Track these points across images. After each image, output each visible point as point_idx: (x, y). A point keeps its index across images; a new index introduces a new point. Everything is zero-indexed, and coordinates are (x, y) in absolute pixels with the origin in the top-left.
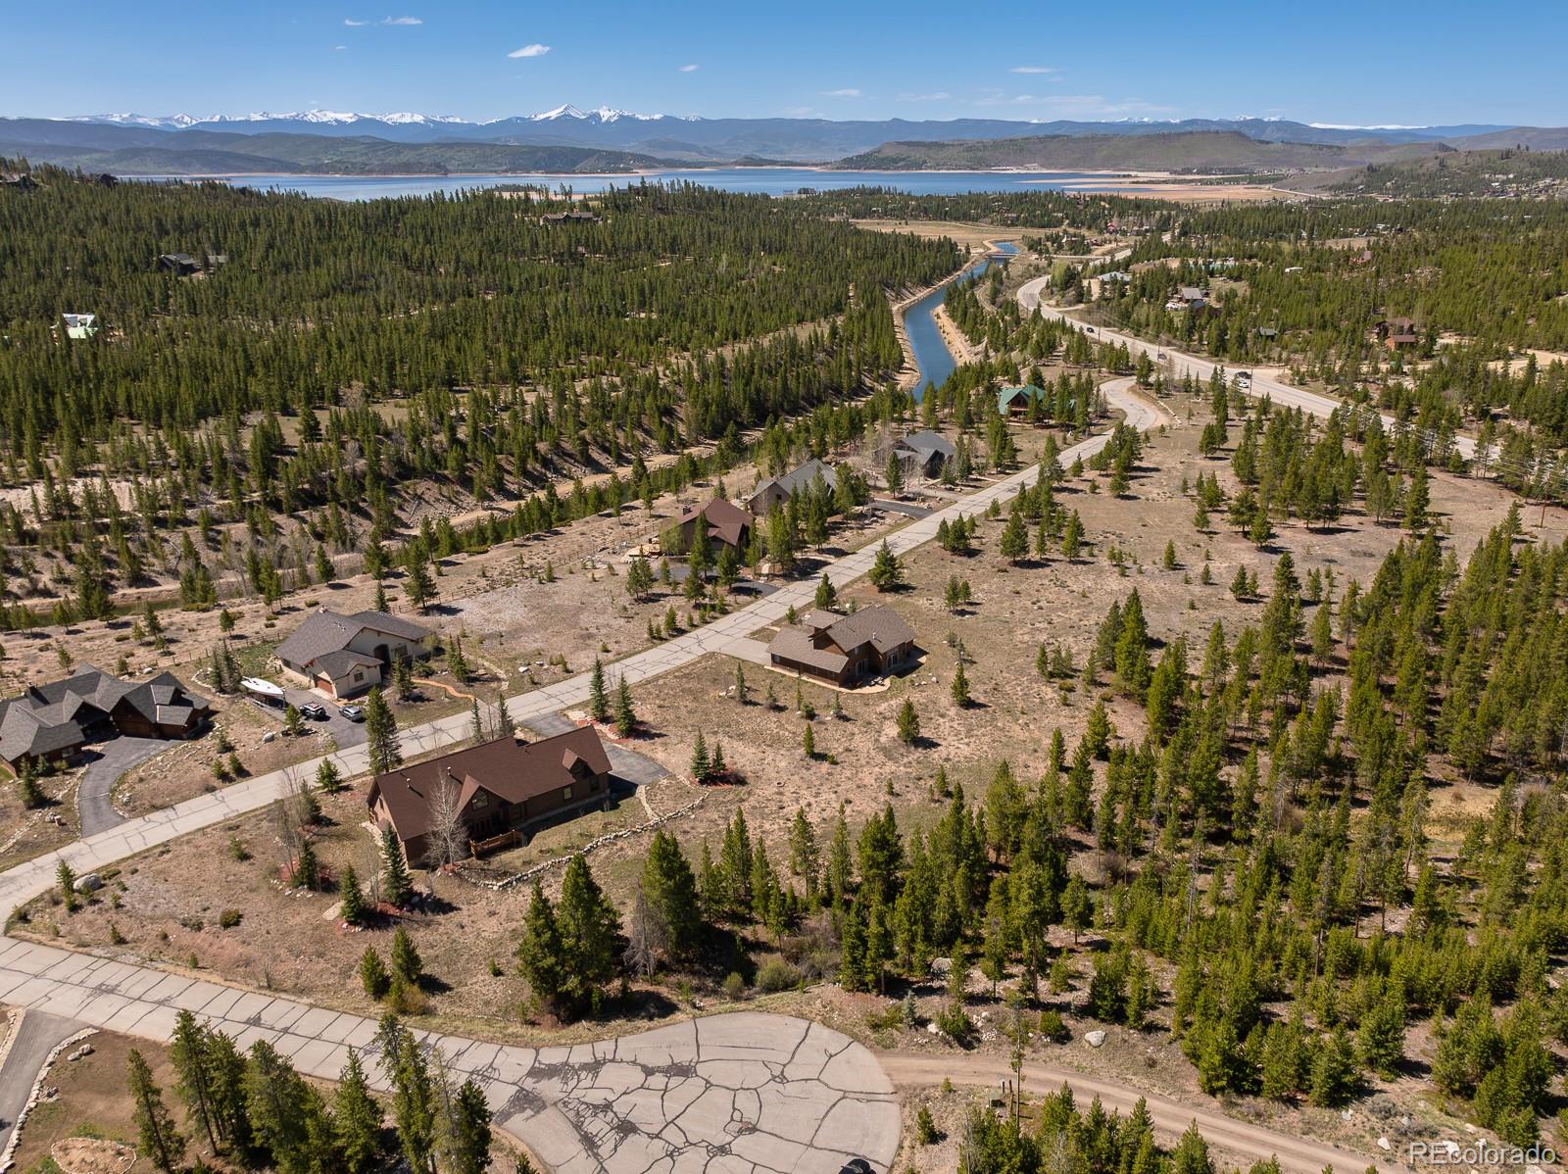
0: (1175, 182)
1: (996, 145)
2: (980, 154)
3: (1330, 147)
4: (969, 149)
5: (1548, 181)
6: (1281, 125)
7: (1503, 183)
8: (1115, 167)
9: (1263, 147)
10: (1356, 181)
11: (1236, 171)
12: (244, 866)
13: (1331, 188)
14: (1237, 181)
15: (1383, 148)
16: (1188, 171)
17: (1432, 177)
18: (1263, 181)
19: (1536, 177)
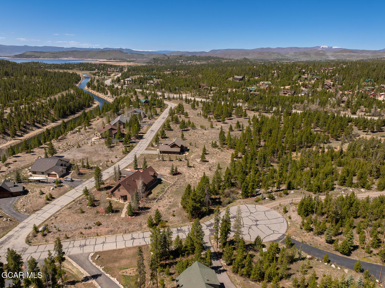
0: (109, 61)
1: (60, 53)
2: (55, 55)
3: (141, 54)
4: (52, 53)
5: (190, 61)
6: (126, 49)
7: (182, 62)
8: (92, 58)
9: (127, 54)
10: (152, 61)
11: (122, 59)
12: (85, 214)
13: (147, 63)
14: (124, 61)
15: (152, 55)
16: (111, 59)
17: (167, 60)
18: (130, 61)
19: (187, 61)
